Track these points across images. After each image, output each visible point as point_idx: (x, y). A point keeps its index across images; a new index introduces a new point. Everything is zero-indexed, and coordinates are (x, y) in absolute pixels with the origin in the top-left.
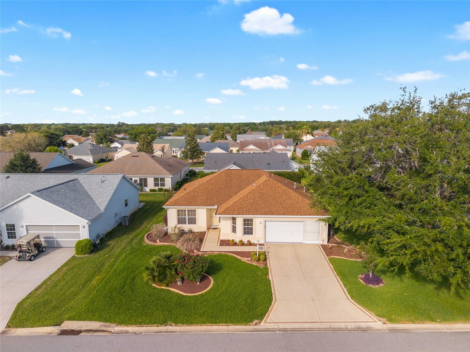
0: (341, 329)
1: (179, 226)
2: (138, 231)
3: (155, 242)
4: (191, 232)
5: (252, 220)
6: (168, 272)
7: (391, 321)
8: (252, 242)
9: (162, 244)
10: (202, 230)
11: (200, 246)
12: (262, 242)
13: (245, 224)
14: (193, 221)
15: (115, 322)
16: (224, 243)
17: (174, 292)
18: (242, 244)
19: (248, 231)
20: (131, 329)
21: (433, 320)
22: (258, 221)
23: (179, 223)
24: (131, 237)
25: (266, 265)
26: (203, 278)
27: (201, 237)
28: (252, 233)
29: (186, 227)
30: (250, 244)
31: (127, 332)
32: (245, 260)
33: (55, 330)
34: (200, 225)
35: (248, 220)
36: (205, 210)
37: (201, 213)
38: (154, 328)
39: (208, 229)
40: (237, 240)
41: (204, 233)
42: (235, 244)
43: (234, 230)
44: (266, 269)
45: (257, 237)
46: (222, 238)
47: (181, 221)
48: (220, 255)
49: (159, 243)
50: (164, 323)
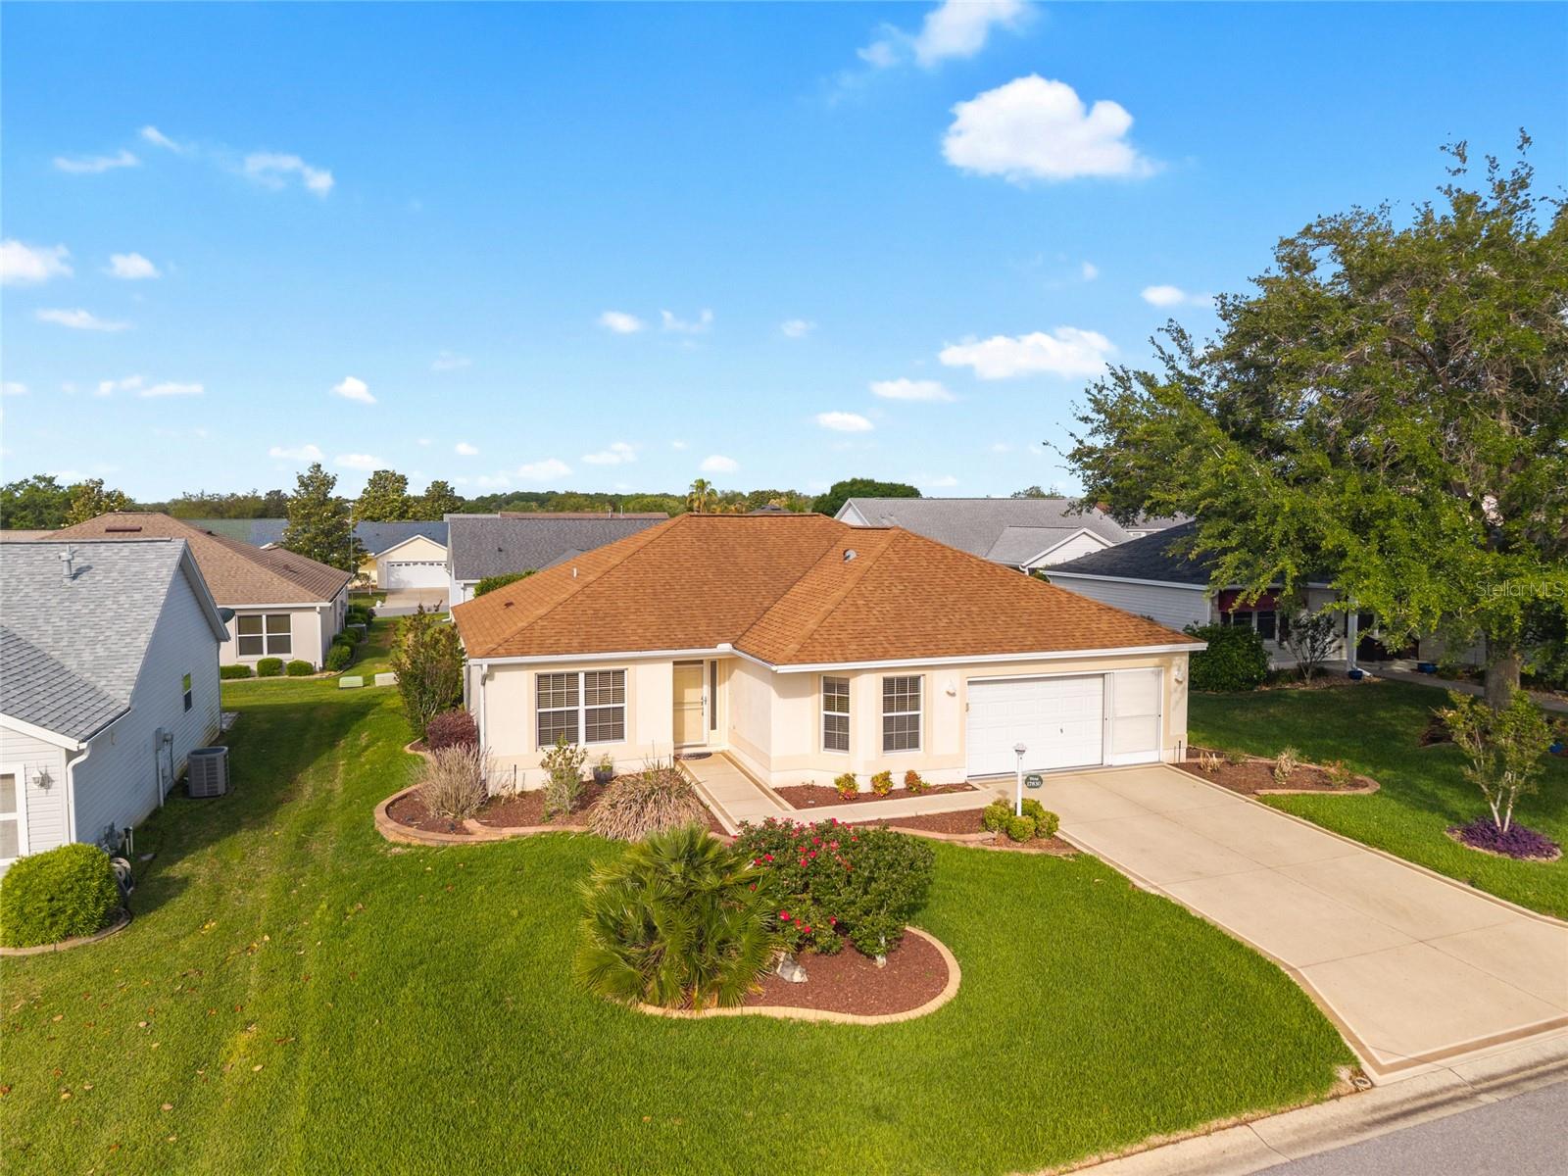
1: (552, 752)
3: (460, 830)
5: (915, 682)
9: (507, 832)
10: (656, 765)
12: (963, 772)
14: (609, 725)
18: (888, 790)
19: (901, 733)
22: (942, 685)
23: (542, 740)
25: (1075, 849)
34: (644, 746)
35: (902, 681)
36: (670, 666)
37: (651, 685)
39: (674, 757)
40: (862, 778)
42: (857, 795)
43: (836, 735)
44: (1094, 861)
45: (936, 756)
46: (779, 778)
47: (553, 729)
49: (485, 834)
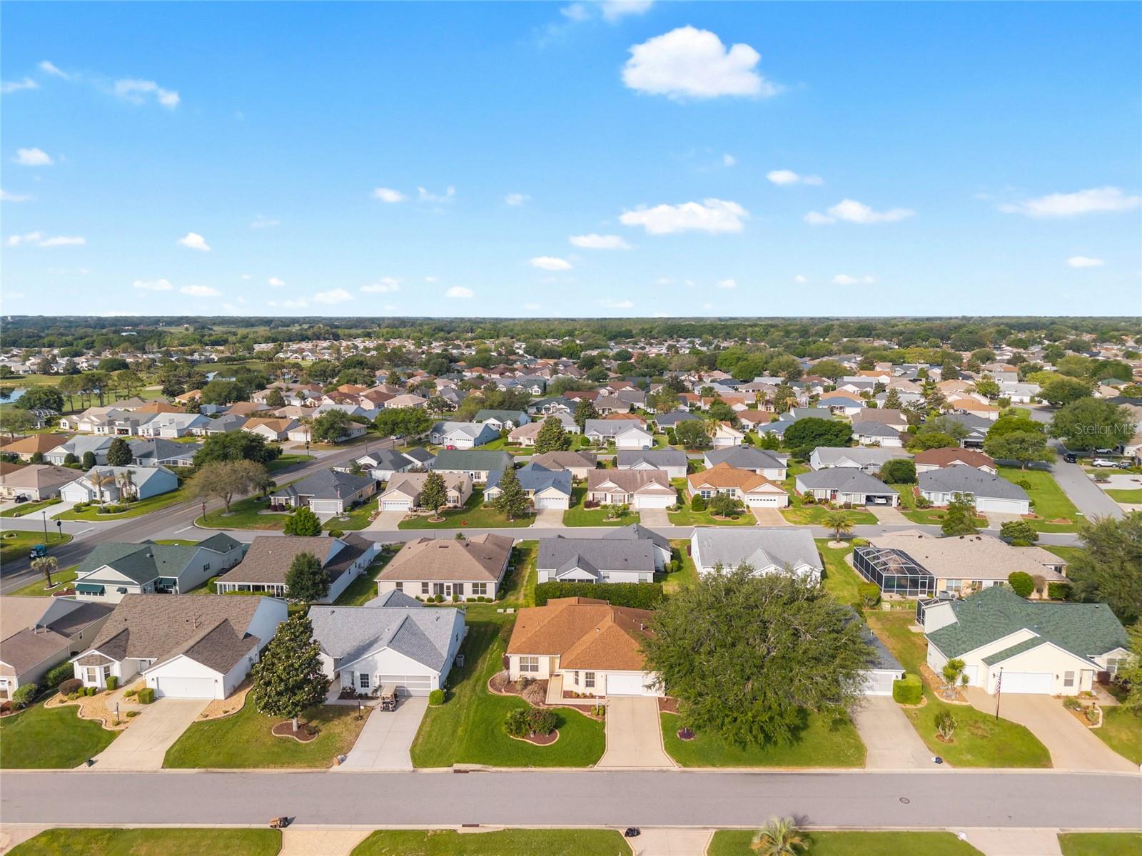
0: (649, 771)
1: (522, 673)
2: (476, 674)
3: (500, 691)
4: (534, 680)
5: (593, 674)
6: (523, 726)
7: (685, 765)
8: (594, 694)
9: (508, 694)
10: (545, 678)
11: (545, 698)
12: (604, 694)
13: (587, 678)
14: (535, 668)
15: (491, 765)
16: (568, 694)
17: (528, 743)
18: (585, 696)
19: (590, 684)
20: (504, 769)
21: (714, 765)
22: (599, 675)
23: (521, 670)
24: (471, 681)
25: (604, 719)
26: (551, 732)
27: (543, 686)
28: (593, 686)
29: (529, 675)
30: (592, 697)
31: (501, 772)
32: (586, 714)
33: (450, 769)
34: (542, 674)
35: (590, 674)
36: (548, 658)
37: (544, 661)
38: (520, 769)
39: (551, 675)
40: (580, 693)
41: (546, 682)
42: (578, 696)
43: (577, 682)
44: (604, 723)
45: (598, 690)
46: (566, 688)
47: (523, 668)
48: (565, 709)
49: (504, 694)
50: (526, 765)
